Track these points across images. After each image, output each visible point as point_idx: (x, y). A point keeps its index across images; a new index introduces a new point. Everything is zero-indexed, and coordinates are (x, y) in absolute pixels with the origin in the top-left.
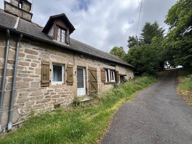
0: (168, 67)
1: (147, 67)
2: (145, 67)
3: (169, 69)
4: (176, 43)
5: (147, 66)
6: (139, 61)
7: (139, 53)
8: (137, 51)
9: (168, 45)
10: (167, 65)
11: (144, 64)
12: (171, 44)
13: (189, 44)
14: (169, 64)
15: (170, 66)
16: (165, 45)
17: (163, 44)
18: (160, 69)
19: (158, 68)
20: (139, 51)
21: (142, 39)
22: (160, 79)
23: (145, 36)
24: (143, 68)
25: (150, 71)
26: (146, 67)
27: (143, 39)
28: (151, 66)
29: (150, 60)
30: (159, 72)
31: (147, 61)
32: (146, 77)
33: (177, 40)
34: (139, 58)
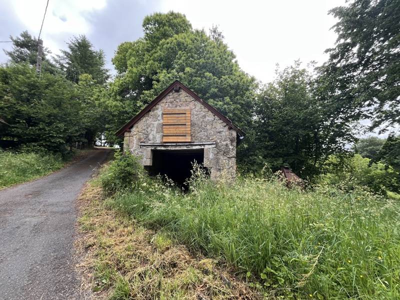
0: (101, 143)
1: (46, 131)
2: (40, 129)
3: (104, 147)
4: (114, 103)
5: (47, 129)
6: (25, 108)
7: (33, 86)
8: (28, 78)
9: (104, 102)
10: (100, 139)
11: (40, 120)
12: (108, 102)
13: (128, 114)
14: (104, 140)
15: (105, 143)
16: (99, 100)
17: (95, 97)
18: (83, 143)
19: (81, 141)
20: (34, 81)
21: (65, 65)
22: (73, 164)
23: (73, 62)
24: (32, 130)
25: (51, 142)
26: (44, 129)
27: (67, 66)
28: (58, 131)
29: (61, 117)
30: (82, 149)
31: (49, 116)
32: (33, 155)
33: (117, 100)
34: (28, 100)
